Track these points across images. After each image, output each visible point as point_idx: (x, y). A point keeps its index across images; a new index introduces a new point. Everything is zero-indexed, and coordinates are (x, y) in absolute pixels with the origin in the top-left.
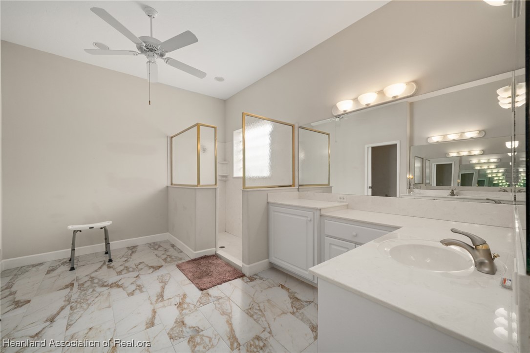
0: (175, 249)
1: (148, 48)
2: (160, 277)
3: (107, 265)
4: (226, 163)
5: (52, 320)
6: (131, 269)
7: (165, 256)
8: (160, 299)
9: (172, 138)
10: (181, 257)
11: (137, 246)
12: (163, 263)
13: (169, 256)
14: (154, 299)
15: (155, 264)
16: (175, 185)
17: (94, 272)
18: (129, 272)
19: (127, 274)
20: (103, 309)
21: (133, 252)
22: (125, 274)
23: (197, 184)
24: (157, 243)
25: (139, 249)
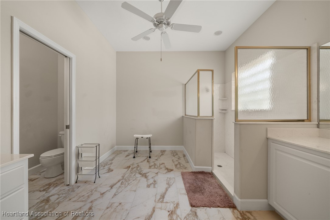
0: (185, 159)
1: (159, 22)
2: (168, 179)
3: (148, 159)
4: (225, 100)
5: (112, 187)
6: (156, 167)
7: (177, 163)
8: (161, 200)
9: (185, 85)
10: (186, 166)
11: (165, 151)
12: (174, 168)
13: (179, 163)
14: (158, 197)
15: (170, 167)
16: (187, 115)
17: (140, 162)
18: (155, 168)
19: (154, 169)
20: (132, 191)
21: (162, 154)
22: (153, 169)
23: (197, 115)
24: (176, 151)
25: (166, 153)
